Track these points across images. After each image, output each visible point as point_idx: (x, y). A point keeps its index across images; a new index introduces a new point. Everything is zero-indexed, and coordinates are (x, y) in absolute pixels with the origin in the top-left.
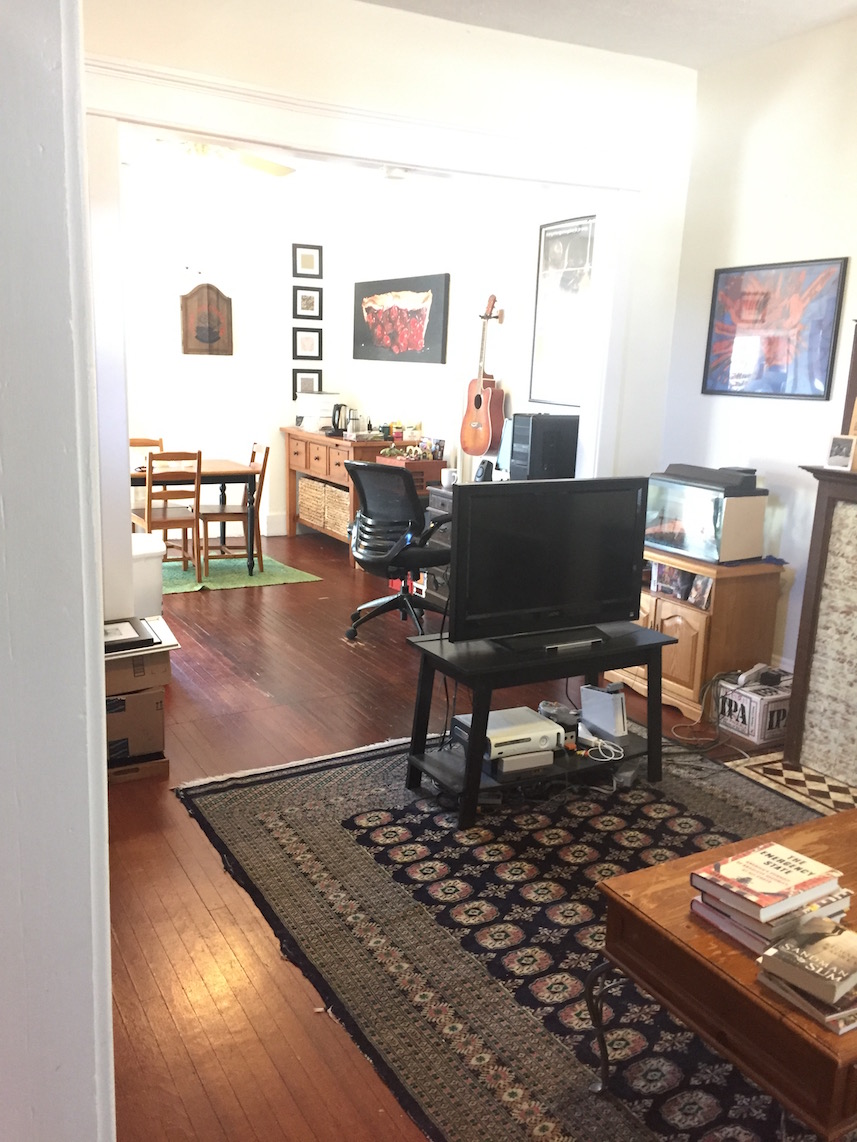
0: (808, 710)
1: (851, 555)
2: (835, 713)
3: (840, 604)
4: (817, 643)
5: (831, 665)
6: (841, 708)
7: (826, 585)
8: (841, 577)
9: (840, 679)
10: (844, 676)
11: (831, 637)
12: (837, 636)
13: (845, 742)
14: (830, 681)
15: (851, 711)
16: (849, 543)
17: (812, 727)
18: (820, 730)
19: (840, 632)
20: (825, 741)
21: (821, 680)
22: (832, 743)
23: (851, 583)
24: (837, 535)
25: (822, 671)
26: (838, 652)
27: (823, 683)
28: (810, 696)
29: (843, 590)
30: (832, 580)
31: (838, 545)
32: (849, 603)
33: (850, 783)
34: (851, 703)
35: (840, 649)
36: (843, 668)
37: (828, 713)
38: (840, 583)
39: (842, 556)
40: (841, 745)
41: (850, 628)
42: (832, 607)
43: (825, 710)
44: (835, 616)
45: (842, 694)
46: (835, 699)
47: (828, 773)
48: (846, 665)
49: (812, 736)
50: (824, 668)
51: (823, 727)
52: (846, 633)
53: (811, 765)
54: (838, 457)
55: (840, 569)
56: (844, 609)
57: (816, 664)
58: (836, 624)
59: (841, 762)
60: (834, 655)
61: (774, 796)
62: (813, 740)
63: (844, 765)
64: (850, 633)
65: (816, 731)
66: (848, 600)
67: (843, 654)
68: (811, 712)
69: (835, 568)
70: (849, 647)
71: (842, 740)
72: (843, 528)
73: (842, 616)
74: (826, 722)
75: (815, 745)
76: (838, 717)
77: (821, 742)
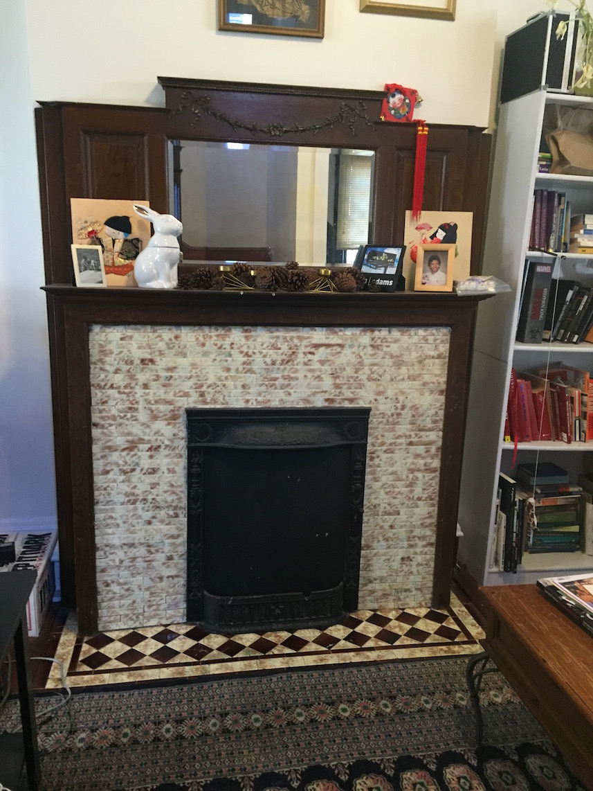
0: (98, 570)
1: (122, 384)
2: (133, 559)
3: (120, 441)
4: (96, 493)
5: (119, 511)
6: (142, 551)
7: (96, 425)
8: (114, 412)
9: (135, 522)
10: (140, 517)
11: (114, 481)
12: (123, 477)
13: (152, 584)
14: (123, 527)
15: (153, 550)
16: (117, 371)
17: (108, 585)
18: (119, 584)
19: (125, 473)
20: (127, 593)
21: (110, 531)
22: (137, 592)
23: (129, 415)
24: (100, 365)
25: (109, 521)
26: (126, 494)
27: (113, 534)
28: (99, 554)
29: (121, 425)
30: (102, 418)
31: (103, 376)
32: (130, 438)
33: (164, 622)
34: (151, 542)
35: (129, 490)
36: (136, 509)
37: (126, 563)
38: (114, 418)
39: (112, 387)
40: (147, 589)
41: (137, 464)
42: (110, 448)
43: (121, 561)
44: (115, 457)
45: (140, 536)
46: (132, 545)
47: (137, 625)
48: (139, 505)
49: (110, 595)
50: (111, 517)
51: (121, 581)
52: (133, 470)
53: (114, 627)
54: (88, 272)
55: (111, 403)
56: (127, 445)
57: (99, 516)
58: (117, 464)
59: (150, 606)
60: (123, 498)
62: (110, 600)
63: (154, 607)
64: (138, 469)
65: (114, 588)
66: (129, 434)
67: (133, 494)
68: (103, 571)
69: (104, 403)
70: (139, 485)
71: (148, 583)
72: (106, 355)
73: (124, 453)
74: (125, 574)
75: (116, 603)
76: (140, 564)
77: (122, 597)
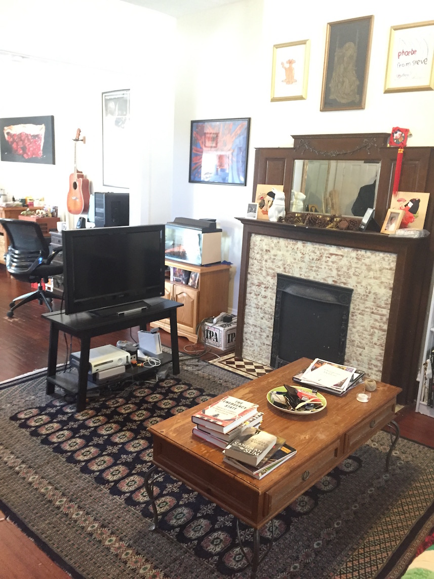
0: (244, 332)
1: (259, 259)
2: (256, 332)
3: (256, 282)
4: (247, 301)
5: (253, 310)
6: (258, 330)
7: (249, 273)
8: (255, 269)
9: (257, 316)
10: (259, 315)
11: (252, 298)
12: (255, 297)
13: (261, 345)
14: (253, 317)
15: (262, 330)
16: (258, 253)
17: (247, 340)
18: (250, 341)
19: (256, 295)
20: (252, 346)
21: (249, 317)
22: (256, 346)
23: (260, 272)
24: (253, 250)
25: (249, 314)
26: (256, 304)
27: (250, 319)
28: (245, 326)
29: (257, 275)
30: (252, 271)
31: (253, 254)
32: (259, 281)
33: (264, 364)
34: (262, 327)
35: (256, 302)
36: (258, 311)
37: (253, 333)
38: (255, 272)
39: (255, 259)
40: (259, 347)
41: (260, 293)
42: (252, 284)
43: (252, 332)
44: (254, 288)
45: (258, 323)
46: (256, 326)
47: (254, 360)
48: (259, 310)
49: (247, 344)
50: (250, 312)
51: (251, 340)
52: (259, 295)
53: (247, 358)
54: (251, 213)
55: (255, 265)
56: (258, 284)
57: (247, 310)
58: (254, 291)
59: (259, 354)
60: (254, 305)
61: (231, 374)
62: (247, 346)
63: (261, 356)
64: (260, 295)
65: (248, 341)
66: (259, 279)
67: (258, 305)
68: (246, 333)
69: (253, 265)
70: (260, 302)
71: (259, 344)
72: (255, 246)
73: (257, 287)
74: (252, 337)
75: (248, 348)
76: (257, 335)
77: (250, 347)
